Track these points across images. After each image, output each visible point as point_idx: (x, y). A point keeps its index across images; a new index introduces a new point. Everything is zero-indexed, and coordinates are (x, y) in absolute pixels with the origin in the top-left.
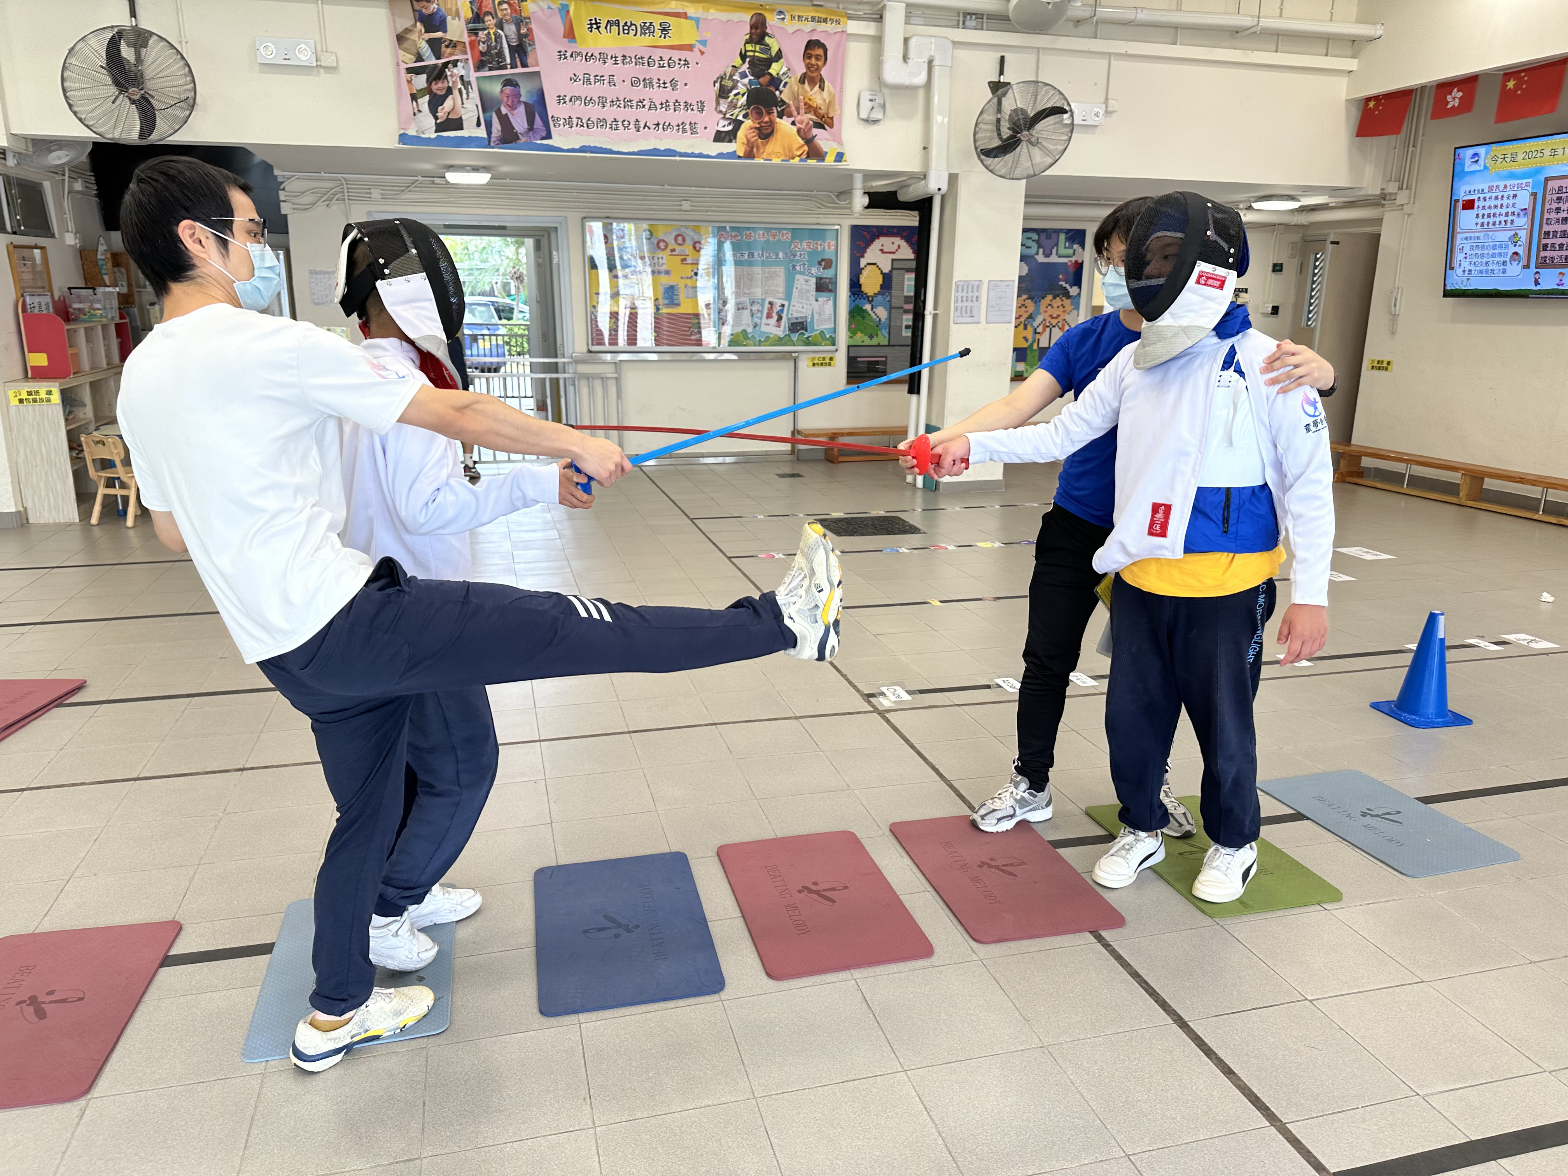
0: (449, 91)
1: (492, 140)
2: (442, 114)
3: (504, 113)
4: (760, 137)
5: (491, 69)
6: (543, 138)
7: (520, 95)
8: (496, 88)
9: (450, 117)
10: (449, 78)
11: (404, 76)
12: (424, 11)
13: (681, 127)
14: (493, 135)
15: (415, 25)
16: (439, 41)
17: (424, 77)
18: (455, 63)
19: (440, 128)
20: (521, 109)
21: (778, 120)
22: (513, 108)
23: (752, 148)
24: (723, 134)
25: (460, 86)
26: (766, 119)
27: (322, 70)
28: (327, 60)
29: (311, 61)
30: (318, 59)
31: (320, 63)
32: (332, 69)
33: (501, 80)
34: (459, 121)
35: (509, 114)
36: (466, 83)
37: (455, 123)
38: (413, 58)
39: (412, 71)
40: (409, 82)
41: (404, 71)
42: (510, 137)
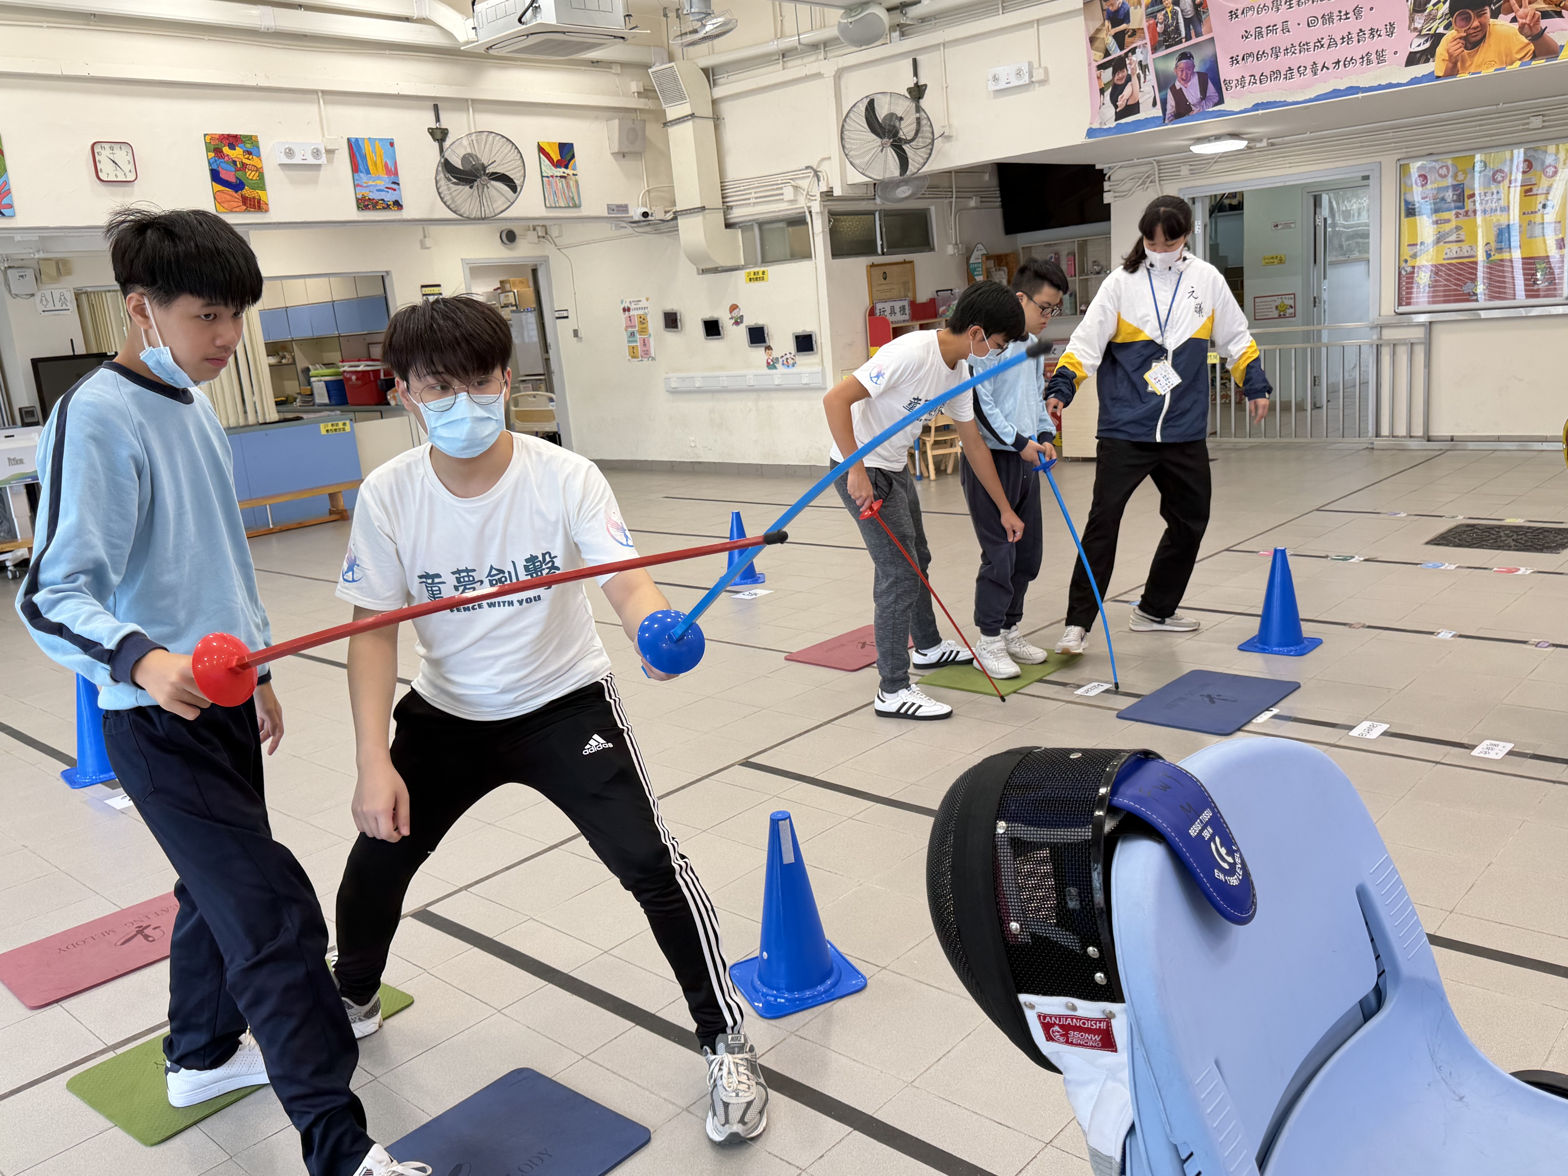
0: (1129, 79)
1: (1167, 117)
2: (1121, 103)
3: (1178, 88)
4: (1466, 48)
5: (1167, 47)
6: (1216, 105)
7: (1194, 66)
8: (1171, 65)
9: (1128, 103)
10: (1128, 66)
11: (1095, 73)
12: (1111, 8)
13: (1366, 59)
14: (1168, 112)
15: (1103, 25)
16: (1123, 33)
17: (1110, 70)
18: (1133, 51)
19: (1119, 116)
20: (1195, 80)
21: (1492, 21)
22: (1186, 81)
23: (1455, 64)
24: (1418, 55)
25: (1138, 71)
26: (1476, 23)
27: (1037, 85)
28: (1038, 75)
29: (1026, 79)
30: (1031, 76)
31: (1033, 79)
32: (1043, 82)
33: (1177, 56)
34: (1138, 103)
35: (1183, 88)
36: (1143, 67)
37: (1133, 109)
38: (1102, 55)
39: (1101, 67)
40: (1099, 78)
41: (1095, 69)
42: (1183, 110)
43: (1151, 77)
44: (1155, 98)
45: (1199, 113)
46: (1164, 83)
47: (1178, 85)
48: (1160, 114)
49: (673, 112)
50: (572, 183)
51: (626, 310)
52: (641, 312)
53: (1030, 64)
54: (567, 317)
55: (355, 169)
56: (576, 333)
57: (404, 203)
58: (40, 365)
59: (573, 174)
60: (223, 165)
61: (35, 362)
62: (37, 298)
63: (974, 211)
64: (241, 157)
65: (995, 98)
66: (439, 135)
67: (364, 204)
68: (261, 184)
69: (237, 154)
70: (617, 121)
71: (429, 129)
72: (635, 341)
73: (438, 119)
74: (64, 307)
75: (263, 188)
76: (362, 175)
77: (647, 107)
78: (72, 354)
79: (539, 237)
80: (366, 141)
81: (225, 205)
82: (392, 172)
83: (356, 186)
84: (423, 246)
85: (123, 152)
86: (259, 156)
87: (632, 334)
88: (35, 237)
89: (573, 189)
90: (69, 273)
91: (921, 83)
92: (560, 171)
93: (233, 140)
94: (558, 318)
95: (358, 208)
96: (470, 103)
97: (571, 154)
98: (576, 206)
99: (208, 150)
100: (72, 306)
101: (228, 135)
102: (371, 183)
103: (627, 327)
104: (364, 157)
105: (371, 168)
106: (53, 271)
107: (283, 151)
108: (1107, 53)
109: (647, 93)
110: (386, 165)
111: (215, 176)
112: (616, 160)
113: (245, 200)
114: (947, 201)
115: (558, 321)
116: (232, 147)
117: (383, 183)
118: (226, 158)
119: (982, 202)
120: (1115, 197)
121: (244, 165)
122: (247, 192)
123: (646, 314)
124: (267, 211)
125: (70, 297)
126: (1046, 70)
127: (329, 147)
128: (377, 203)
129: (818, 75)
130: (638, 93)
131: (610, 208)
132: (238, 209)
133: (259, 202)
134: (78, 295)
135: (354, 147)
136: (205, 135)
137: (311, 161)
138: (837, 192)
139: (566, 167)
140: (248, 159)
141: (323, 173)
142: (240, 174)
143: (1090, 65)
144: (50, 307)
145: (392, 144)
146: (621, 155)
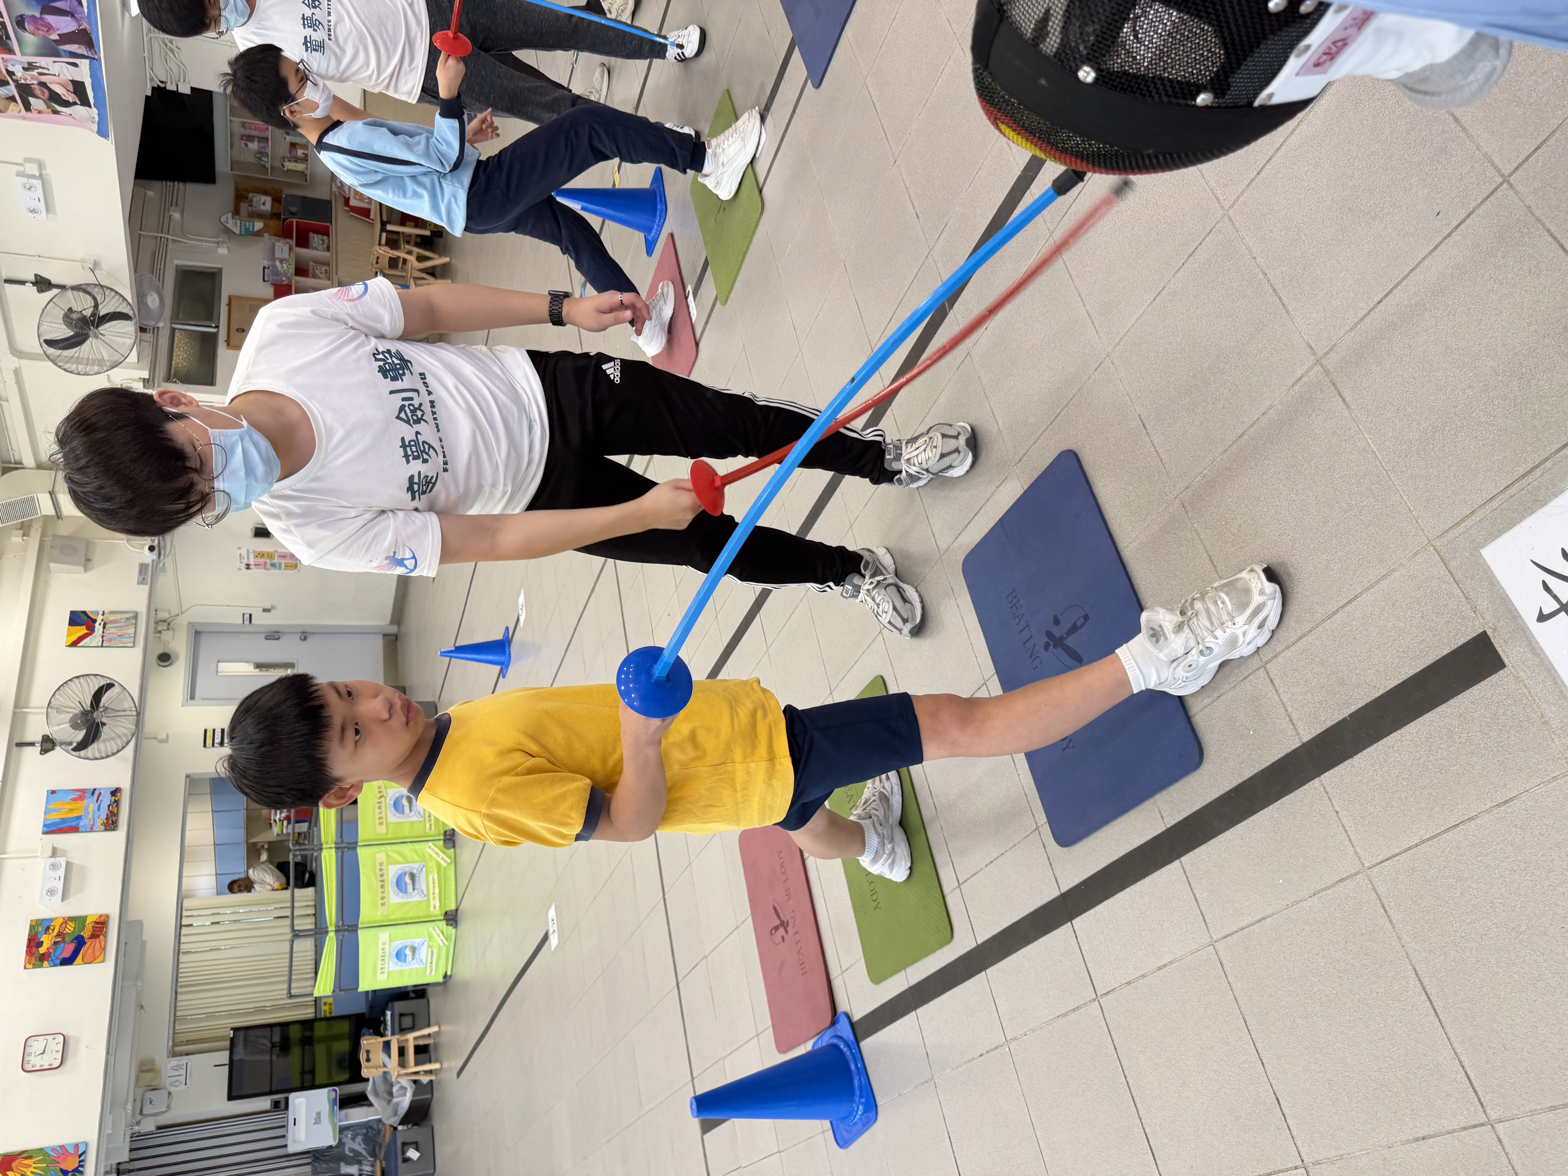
0: (43, 84)
1: (90, 55)
2: (71, 98)
3: (57, 38)
5: (8, 37)
7: (33, 16)
9: (72, 90)
10: (28, 82)
11: (34, 115)
14: (86, 54)
17: (31, 99)
18: (11, 74)
19: (85, 102)
20: (50, 19)
22: (50, 28)
25: (35, 73)
27: (44, 172)
28: (32, 168)
29: (37, 183)
30: (33, 177)
31: (37, 174)
32: (41, 165)
33: (19, 31)
34: (74, 82)
35: (59, 32)
36: (30, 67)
37: (78, 88)
38: (13, 104)
39: (27, 107)
40: (40, 112)
41: (29, 114)
42: (84, 38)
43: (43, 61)
44: (68, 63)
45: (89, 24)
46: (51, 50)
47: (54, 36)
48: (87, 61)
49: (47, 508)
50: (112, 618)
51: (248, 567)
52: (252, 556)
53: (19, 174)
54: (250, 615)
55: (75, 829)
56: (266, 610)
57: (114, 786)
58: (234, 1094)
59: (103, 615)
60: (58, 953)
61: (231, 1097)
62: (172, 1089)
63: (185, 215)
64: (50, 937)
65: (55, 214)
66: (48, 744)
67: (111, 824)
68: (80, 920)
69: (47, 941)
70: (52, 565)
71: (41, 754)
72: (280, 564)
73: (32, 744)
74: (184, 1067)
75: (84, 918)
76: (81, 824)
77: (40, 530)
78: (227, 1067)
79: (168, 629)
80: (47, 817)
81: (97, 954)
82: (82, 794)
83: (92, 830)
84: (166, 741)
85: (35, 1044)
86: (52, 920)
87: (273, 565)
88: (109, 1119)
89: (118, 617)
90: (152, 1061)
91: (33, 279)
92: (98, 628)
93: (33, 943)
94: (250, 622)
95: (114, 830)
96: (18, 710)
97: (81, 614)
98: (136, 616)
99: (41, 966)
100: (184, 1060)
101: (28, 947)
102: (90, 816)
103: (265, 568)
104: (63, 820)
105: (75, 814)
106: (150, 1075)
107: (48, 897)
108: (12, 99)
109: (25, 529)
110: (74, 800)
111: (68, 961)
112: (92, 568)
113: (94, 936)
114: (170, 245)
115: (253, 622)
116: (40, 944)
117: (92, 805)
118: (51, 950)
119: (176, 205)
120: (184, 81)
121: (59, 934)
122: (86, 934)
123: (254, 552)
124: (107, 916)
125: (175, 1062)
126: (28, 160)
127: (50, 853)
128: (112, 812)
129: (17, 372)
130: (24, 535)
131: (142, 582)
132: (103, 943)
133: (96, 923)
134: (174, 1054)
135: (51, 829)
136: (25, 968)
137: (62, 872)
138: (145, 374)
139: (95, 621)
140: (53, 930)
141: (76, 860)
142: (68, 939)
143: (24, 118)
144: (183, 1079)
145: (53, 792)
146: (87, 563)
